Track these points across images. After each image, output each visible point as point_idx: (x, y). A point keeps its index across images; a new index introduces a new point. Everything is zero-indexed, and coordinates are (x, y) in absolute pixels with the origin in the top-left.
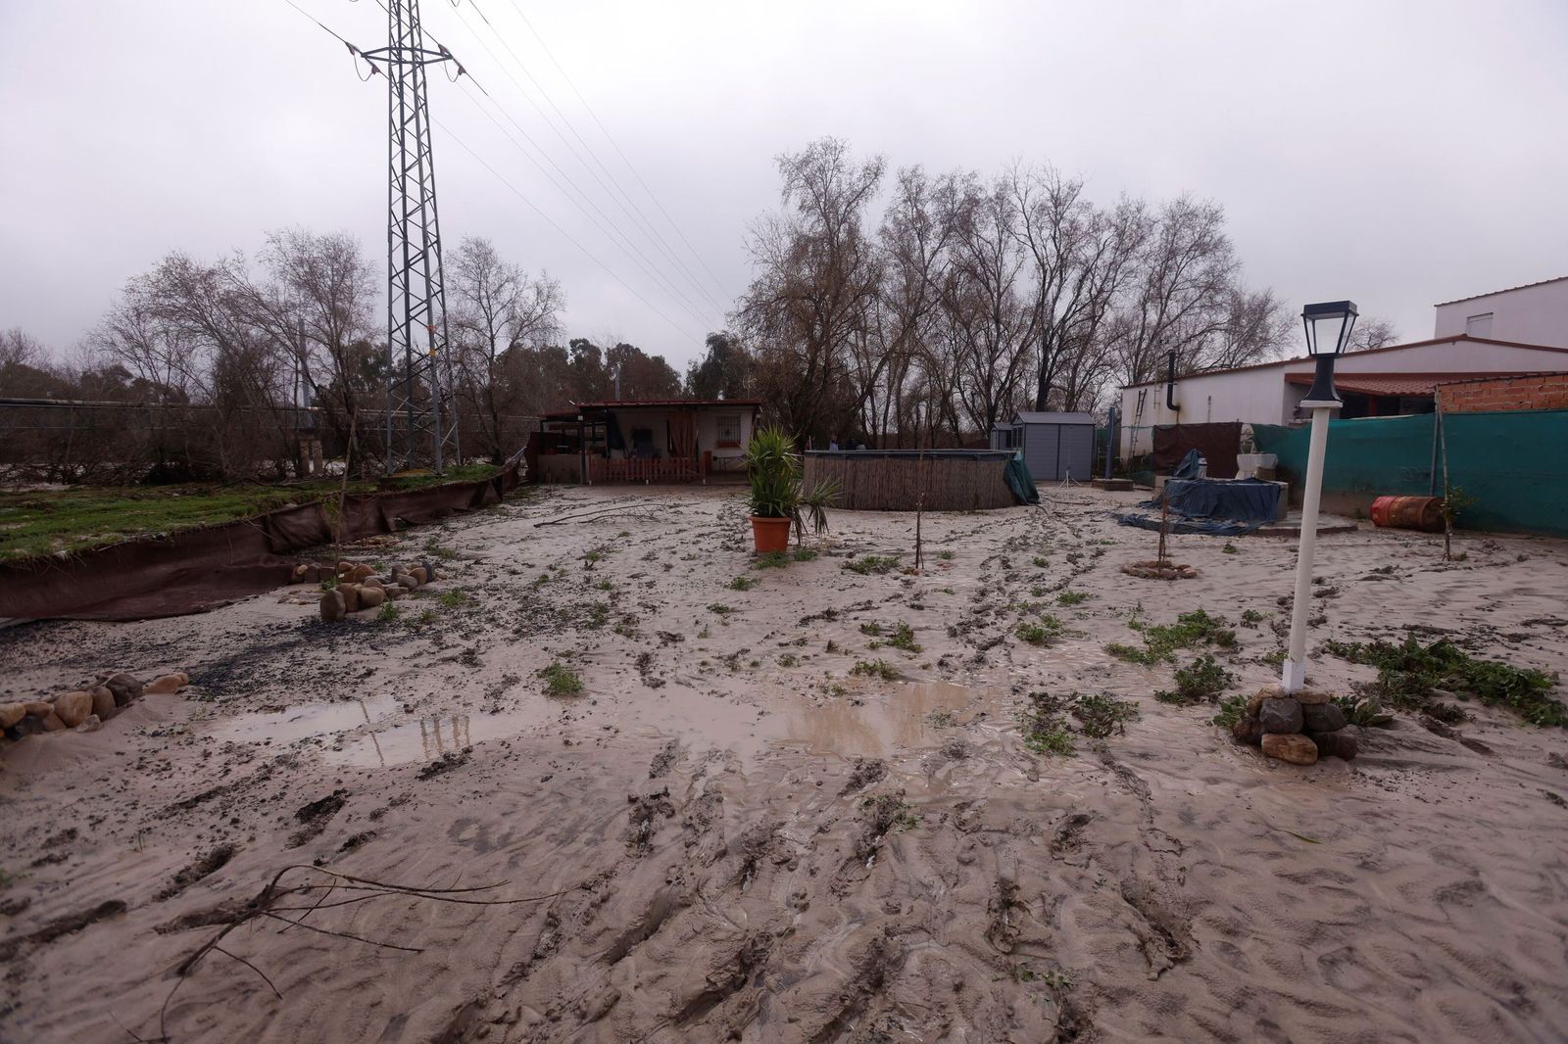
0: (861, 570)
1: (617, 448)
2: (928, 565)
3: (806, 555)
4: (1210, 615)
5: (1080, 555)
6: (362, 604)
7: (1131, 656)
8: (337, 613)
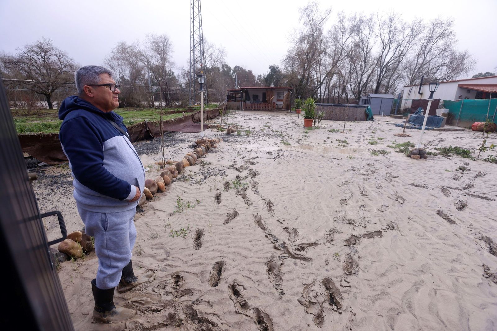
0: (331, 131)
1: (248, 100)
2: (346, 132)
3: (317, 128)
4: (411, 143)
5: (384, 132)
6: (233, 131)
7: (391, 147)
8: (230, 133)
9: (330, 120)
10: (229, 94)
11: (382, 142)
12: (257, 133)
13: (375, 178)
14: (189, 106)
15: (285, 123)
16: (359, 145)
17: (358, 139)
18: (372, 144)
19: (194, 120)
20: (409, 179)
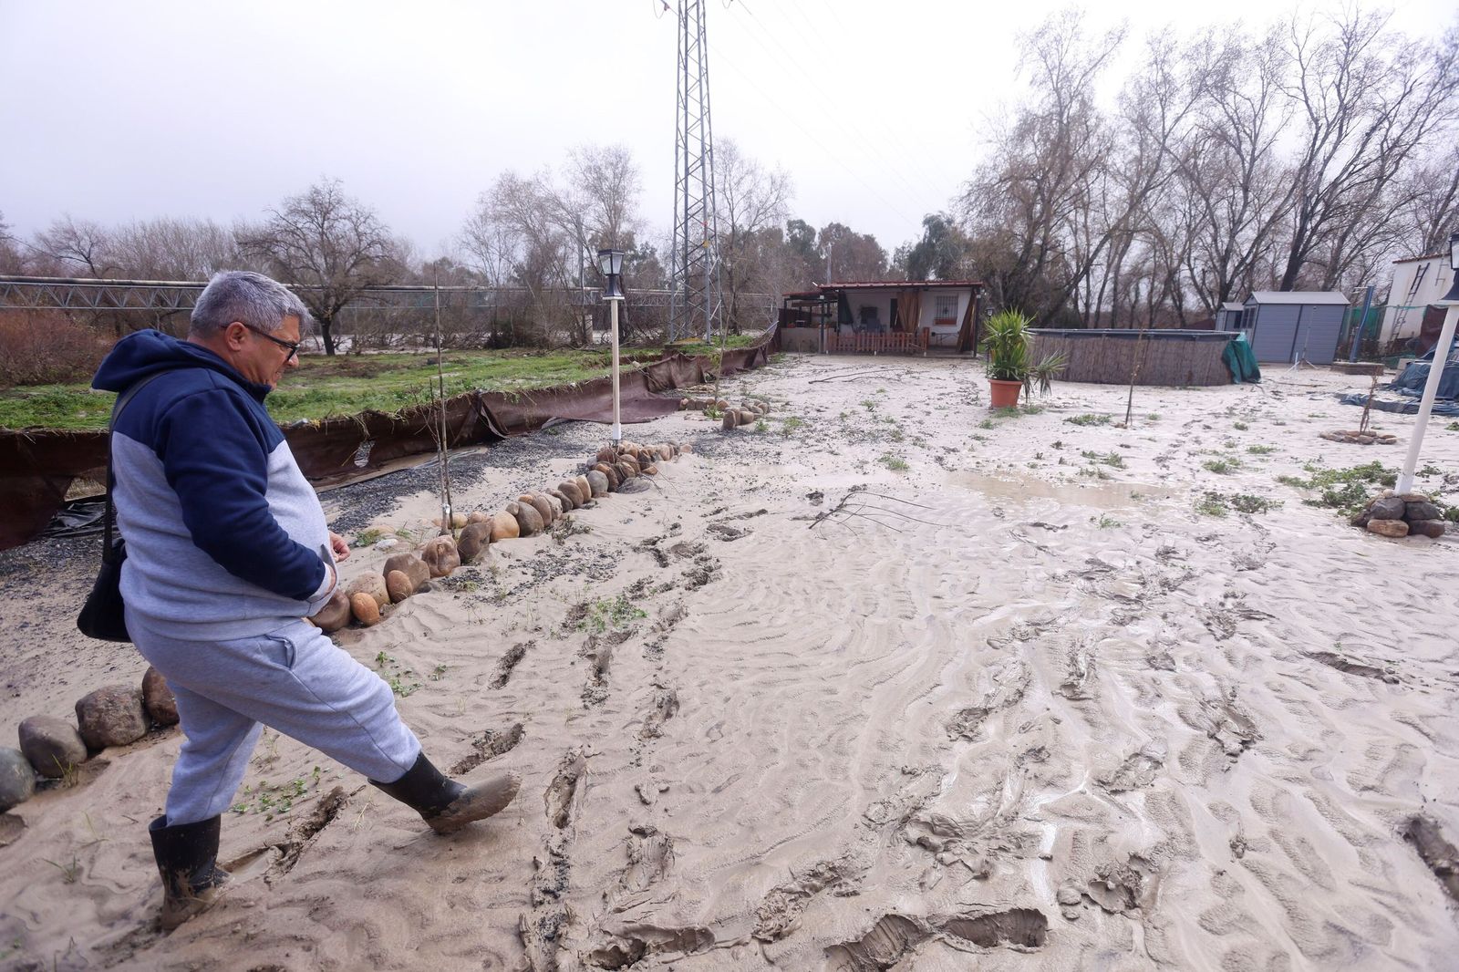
0: (1078, 422)
1: (847, 323)
2: (1135, 423)
3: (1033, 411)
4: (1385, 467)
5: (1283, 424)
6: (744, 421)
7: (1295, 483)
8: (733, 425)
9: (1096, 382)
10: (789, 306)
11: (1259, 465)
12: (819, 428)
13: (1165, 617)
14: (668, 343)
15: (934, 393)
16: (1164, 471)
17: (1169, 452)
18: (1218, 469)
19: (651, 385)
20: (1317, 629)
